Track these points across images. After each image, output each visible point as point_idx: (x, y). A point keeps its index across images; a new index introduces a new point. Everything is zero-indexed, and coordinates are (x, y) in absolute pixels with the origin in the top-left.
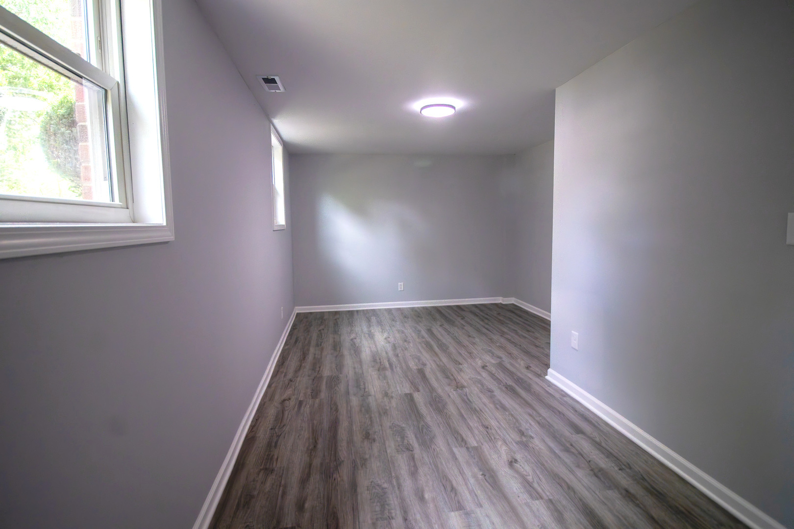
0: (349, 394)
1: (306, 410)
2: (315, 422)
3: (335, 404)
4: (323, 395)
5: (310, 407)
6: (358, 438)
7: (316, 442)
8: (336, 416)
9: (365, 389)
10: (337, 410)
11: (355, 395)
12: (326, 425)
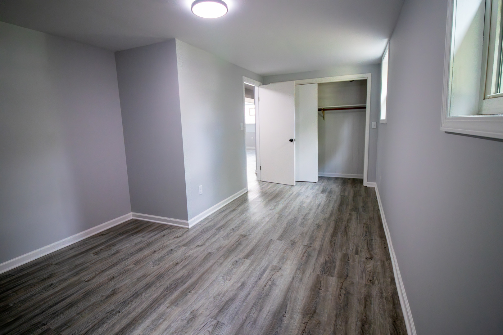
0: (319, 251)
1: (352, 247)
2: (345, 238)
3: (331, 246)
4: (339, 256)
5: (350, 248)
6: (324, 227)
7: (345, 230)
8: (332, 238)
9: (305, 252)
10: (331, 242)
11: (315, 249)
12: (339, 236)
